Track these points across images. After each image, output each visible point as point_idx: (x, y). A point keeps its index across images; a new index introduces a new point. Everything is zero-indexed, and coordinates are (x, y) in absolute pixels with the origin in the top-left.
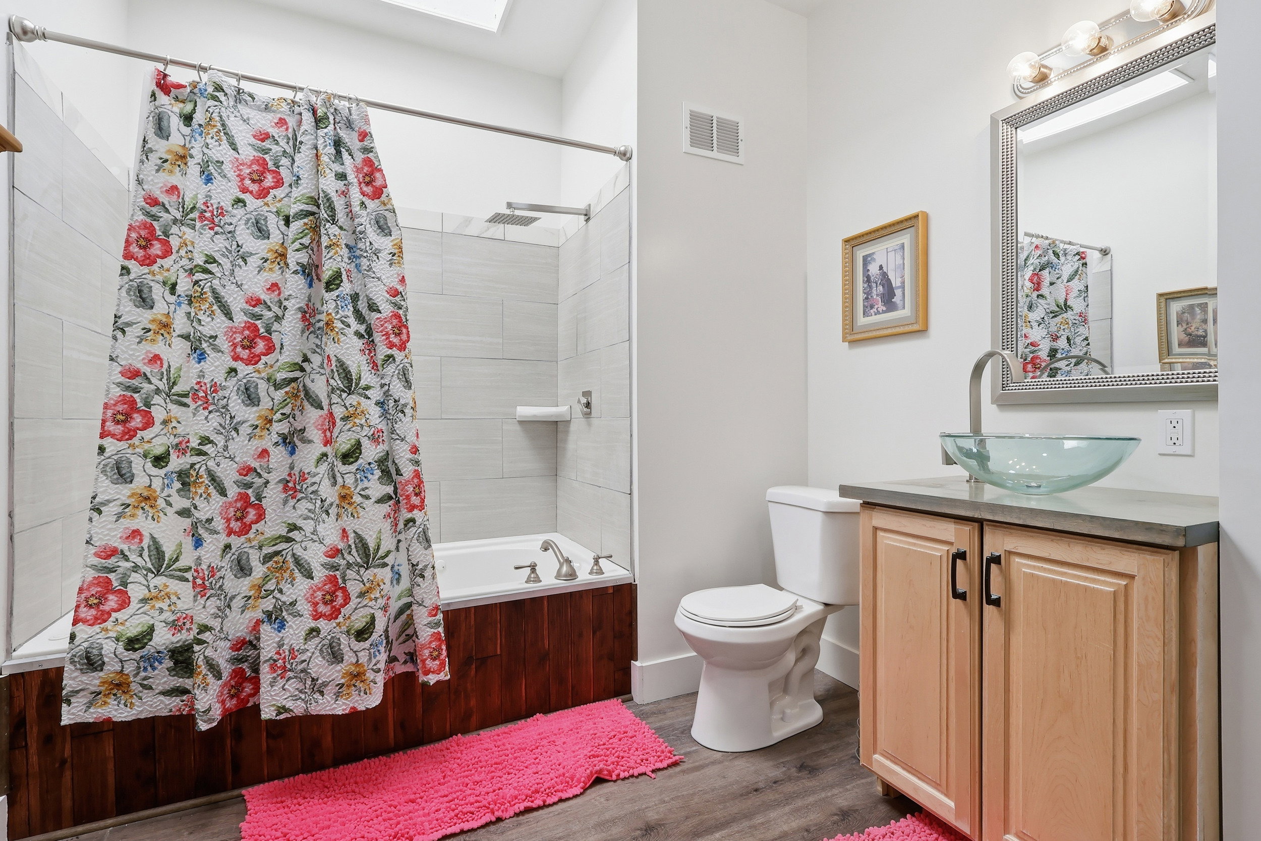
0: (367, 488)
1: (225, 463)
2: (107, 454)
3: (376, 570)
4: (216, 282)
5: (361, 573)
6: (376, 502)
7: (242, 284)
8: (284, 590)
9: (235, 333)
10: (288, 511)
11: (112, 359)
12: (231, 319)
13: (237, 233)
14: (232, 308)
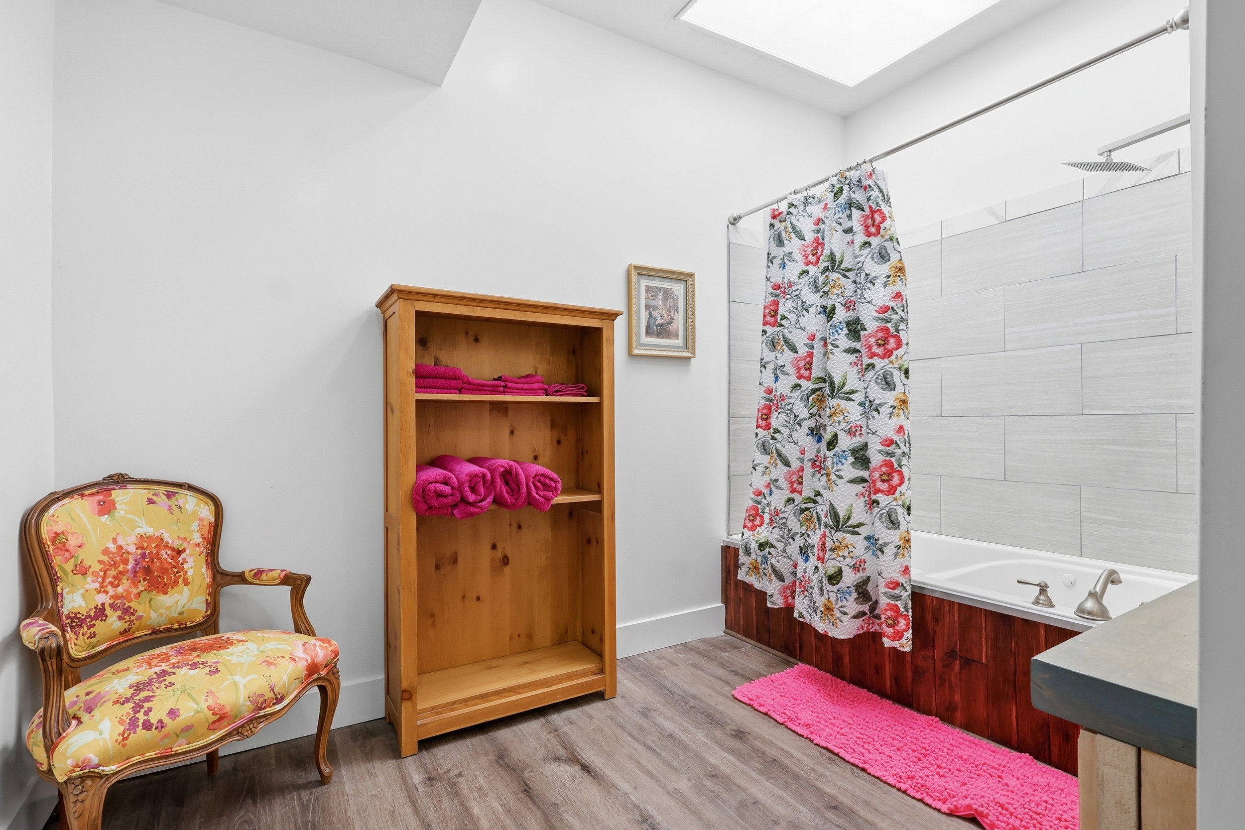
0: (840, 470)
1: (789, 446)
2: (758, 438)
3: (845, 535)
4: (785, 331)
5: (832, 533)
6: (848, 482)
7: (805, 328)
8: (811, 536)
9: (800, 360)
10: (814, 482)
11: (760, 384)
12: (797, 352)
13: (802, 294)
14: (797, 345)
